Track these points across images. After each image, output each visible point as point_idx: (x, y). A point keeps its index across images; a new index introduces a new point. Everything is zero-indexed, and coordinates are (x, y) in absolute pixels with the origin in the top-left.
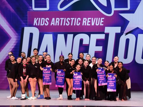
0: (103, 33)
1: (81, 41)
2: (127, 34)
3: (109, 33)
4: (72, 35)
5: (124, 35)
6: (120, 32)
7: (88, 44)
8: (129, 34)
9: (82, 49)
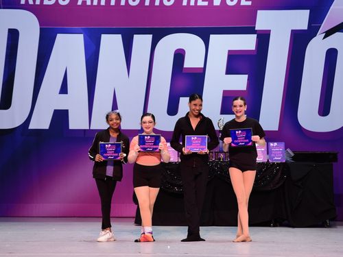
0: (251, 30)
1: (179, 56)
2: (328, 33)
3: (270, 31)
4: (149, 38)
5: (320, 36)
6: (305, 27)
7: (203, 66)
8: (337, 34)
9: (183, 84)
